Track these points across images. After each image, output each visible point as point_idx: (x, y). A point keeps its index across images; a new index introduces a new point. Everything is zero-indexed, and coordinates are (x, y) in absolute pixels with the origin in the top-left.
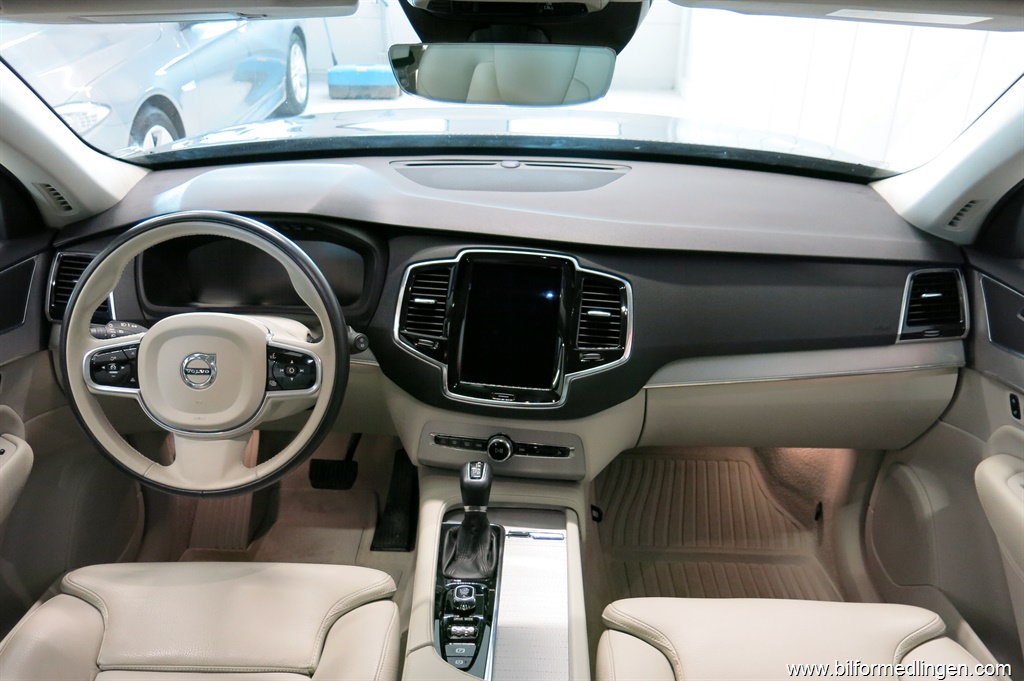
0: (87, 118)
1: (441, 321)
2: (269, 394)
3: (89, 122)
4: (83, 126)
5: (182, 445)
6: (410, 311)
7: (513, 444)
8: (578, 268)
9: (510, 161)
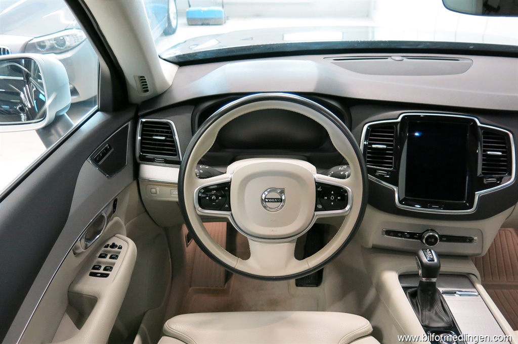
0: (77, 37)
1: (391, 159)
2: (317, 213)
3: (78, 39)
4: (75, 42)
5: (254, 246)
6: (369, 153)
7: (439, 235)
8: (479, 124)
9: (397, 57)
